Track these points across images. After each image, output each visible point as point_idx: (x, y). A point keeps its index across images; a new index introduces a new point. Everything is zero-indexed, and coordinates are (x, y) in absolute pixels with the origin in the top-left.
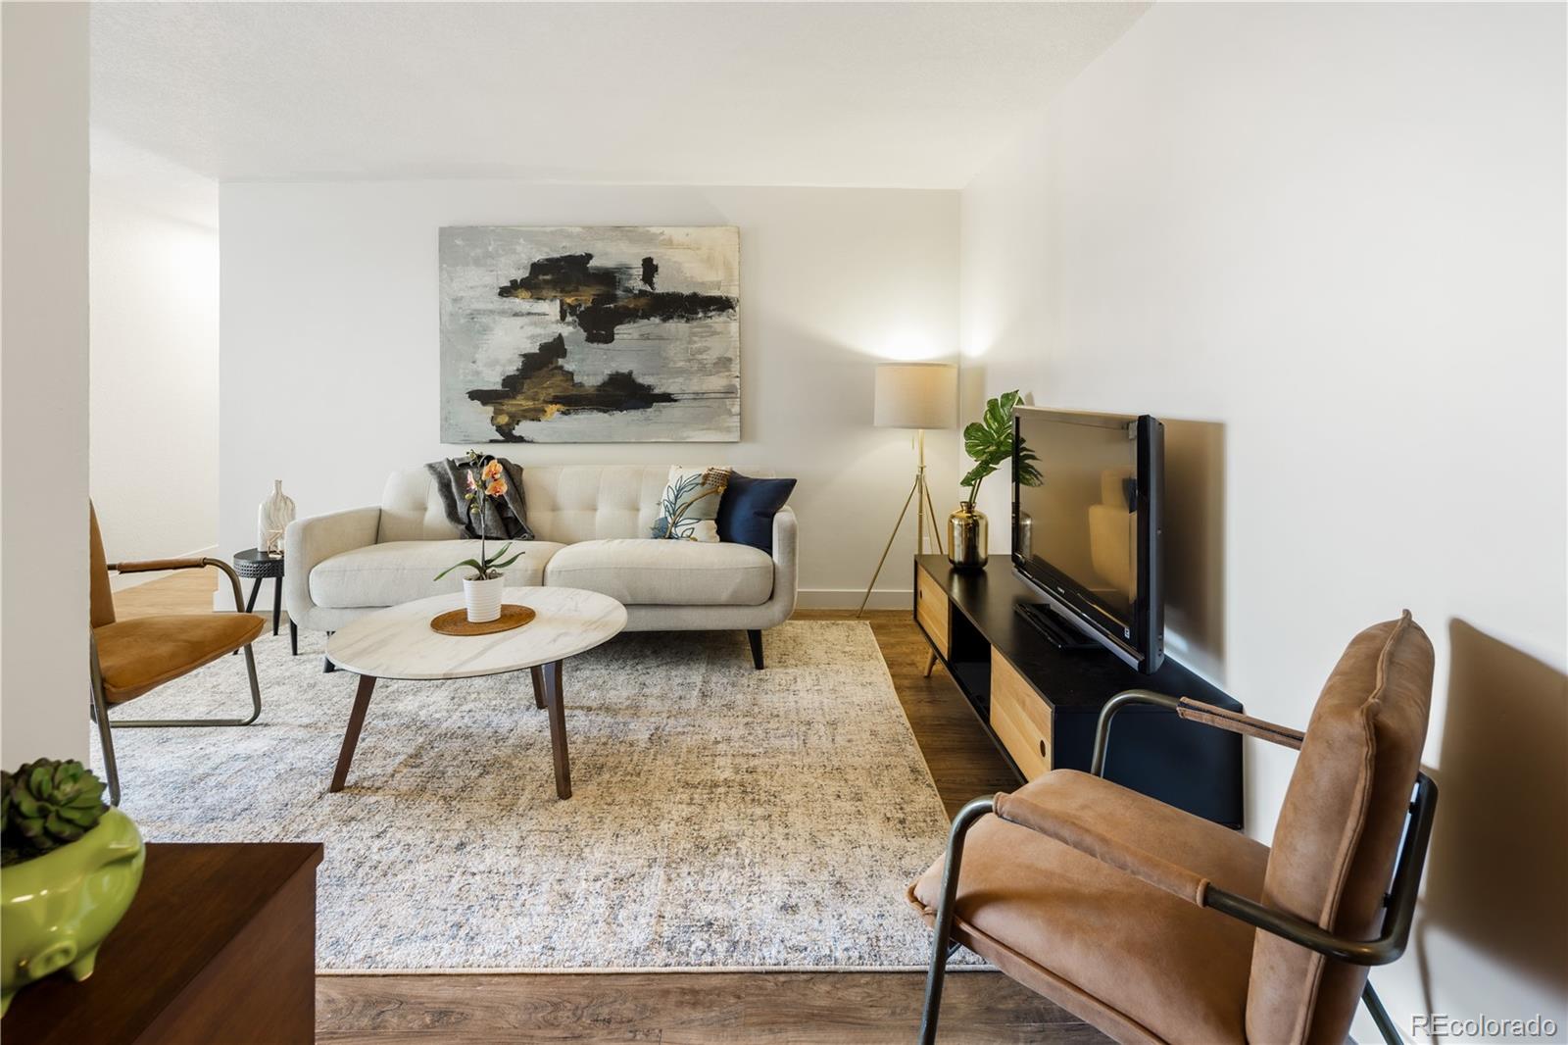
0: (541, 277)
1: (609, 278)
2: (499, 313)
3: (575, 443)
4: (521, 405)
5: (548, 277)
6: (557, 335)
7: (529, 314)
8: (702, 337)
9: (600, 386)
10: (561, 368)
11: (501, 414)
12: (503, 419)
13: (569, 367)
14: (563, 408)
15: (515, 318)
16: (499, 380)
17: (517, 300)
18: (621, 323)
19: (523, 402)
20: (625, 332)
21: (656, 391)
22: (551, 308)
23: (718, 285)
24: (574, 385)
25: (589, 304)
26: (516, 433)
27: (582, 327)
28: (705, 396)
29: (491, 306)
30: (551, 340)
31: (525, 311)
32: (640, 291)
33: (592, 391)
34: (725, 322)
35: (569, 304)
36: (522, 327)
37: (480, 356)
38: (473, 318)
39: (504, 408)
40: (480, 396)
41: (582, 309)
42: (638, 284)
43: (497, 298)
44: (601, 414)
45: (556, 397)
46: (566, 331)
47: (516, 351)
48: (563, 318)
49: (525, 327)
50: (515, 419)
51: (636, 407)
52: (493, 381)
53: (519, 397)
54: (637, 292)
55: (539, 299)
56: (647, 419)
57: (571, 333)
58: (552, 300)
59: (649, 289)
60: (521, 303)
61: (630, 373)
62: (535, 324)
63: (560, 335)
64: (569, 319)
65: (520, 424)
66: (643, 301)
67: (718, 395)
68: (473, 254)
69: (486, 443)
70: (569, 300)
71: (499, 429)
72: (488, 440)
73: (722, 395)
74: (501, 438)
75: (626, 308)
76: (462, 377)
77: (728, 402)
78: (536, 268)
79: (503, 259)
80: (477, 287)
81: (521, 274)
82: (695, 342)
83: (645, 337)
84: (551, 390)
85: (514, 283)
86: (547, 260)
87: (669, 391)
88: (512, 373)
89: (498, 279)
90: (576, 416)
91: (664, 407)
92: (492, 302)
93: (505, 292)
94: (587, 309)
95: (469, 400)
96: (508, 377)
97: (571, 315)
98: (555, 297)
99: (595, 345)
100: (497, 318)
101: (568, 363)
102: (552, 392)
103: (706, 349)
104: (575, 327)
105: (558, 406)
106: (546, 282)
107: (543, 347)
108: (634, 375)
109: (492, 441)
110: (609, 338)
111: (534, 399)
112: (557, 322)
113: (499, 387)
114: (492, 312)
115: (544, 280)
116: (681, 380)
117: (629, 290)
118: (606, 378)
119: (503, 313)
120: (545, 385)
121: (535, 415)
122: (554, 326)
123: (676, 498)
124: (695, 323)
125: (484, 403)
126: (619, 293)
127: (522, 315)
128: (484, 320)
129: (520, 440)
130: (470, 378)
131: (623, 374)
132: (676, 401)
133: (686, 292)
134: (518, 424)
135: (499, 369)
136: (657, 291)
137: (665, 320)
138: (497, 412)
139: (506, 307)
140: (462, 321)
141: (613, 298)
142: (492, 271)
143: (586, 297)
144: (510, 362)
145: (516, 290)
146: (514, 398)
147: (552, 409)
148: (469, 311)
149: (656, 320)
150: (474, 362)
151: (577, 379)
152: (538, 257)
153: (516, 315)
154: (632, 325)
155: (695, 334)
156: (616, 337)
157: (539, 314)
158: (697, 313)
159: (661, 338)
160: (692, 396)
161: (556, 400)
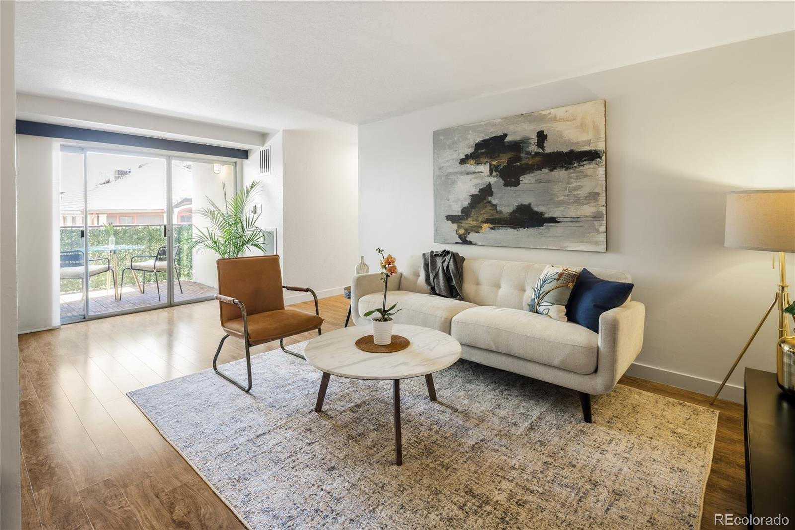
0: (480, 151)
1: (517, 146)
2: (460, 173)
3: (498, 246)
4: (470, 223)
5: (483, 151)
6: (488, 183)
7: (474, 172)
8: (577, 179)
9: (511, 213)
10: (490, 202)
11: (461, 228)
12: (462, 231)
13: (495, 202)
14: (491, 226)
15: (468, 175)
16: (460, 210)
17: (468, 165)
18: (524, 174)
19: (471, 222)
20: (527, 180)
21: (546, 216)
22: (485, 168)
23: (589, 143)
24: (497, 212)
25: (506, 164)
26: (468, 239)
27: (502, 178)
28: (579, 219)
29: (456, 170)
30: (485, 186)
31: (472, 171)
32: (536, 153)
33: (507, 216)
34: (594, 168)
35: (495, 165)
36: (470, 180)
37: (451, 197)
38: (448, 177)
39: (462, 225)
40: (451, 218)
41: (502, 167)
42: (534, 148)
43: (458, 165)
44: (512, 230)
45: (487, 219)
46: (493, 180)
47: (468, 194)
48: (491, 173)
49: (472, 180)
50: (467, 232)
51: (533, 226)
52: (456, 211)
53: (470, 219)
54: (533, 153)
55: (479, 163)
56: (540, 234)
57: (496, 182)
58: (485, 164)
59: (541, 151)
60: (470, 166)
61: (530, 204)
62: (477, 178)
63: (490, 183)
64: (495, 173)
65: (470, 234)
66: (537, 159)
67: (589, 219)
68: (447, 143)
69: (453, 244)
70: (494, 163)
71: (460, 236)
72: (454, 242)
73: (592, 219)
74: (461, 241)
75: (527, 164)
76: (443, 208)
77: (596, 224)
78: (478, 146)
79: (461, 144)
80: (449, 160)
81: (469, 151)
82: (572, 183)
83: (539, 182)
84: (485, 215)
85: (466, 155)
86: (483, 141)
87: (555, 215)
88: (466, 206)
89: (459, 155)
90: (498, 231)
91: (551, 226)
92: (456, 168)
93: (463, 161)
94: (504, 167)
95: (446, 220)
96: (464, 208)
97: (496, 171)
98: (487, 161)
99: (509, 188)
100: (458, 176)
101: (494, 199)
102: (486, 216)
103: (581, 187)
104: (497, 178)
105: (489, 224)
106: (482, 153)
107: (481, 191)
108: (532, 206)
109: (456, 243)
110: (517, 184)
111: (477, 220)
112: (488, 176)
113: (459, 214)
114: (456, 173)
115: (481, 153)
116: (562, 208)
117: (528, 153)
118: (515, 208)
119: (461, 173)
120: (482, 212)
121: (477, 230)
122: (486, 178)
123: (541, 286)
124: (572, 170)
125: (453, 222)
126: (523, 155)
127: (471, 173)
128: (453, 177)
129: (470, 243)
130: (446, 209)
131: (525, 205)
132: (559, 222)
133: (566, 149)
134: (468, 234)
135: (459, 204)
136: (546, 152)
137: (551, 170)
138: (459, 227)
139: (463, 169)
140: (443, 179)
141: (519, 159)
142: (456, 151)
143: (503, 160)
144: (465, 200)
145: (467, 160)
146: (467, 220)
147: (486, 226)
148: (446, 174)
149: (546, 170)
150: (448, 200)
151: (499, 209)
152: (479, 140)
153: (468, 173)
154: (531, 174)
155: (572, 178)
156: (521, 182)
157: (479, 172)
158: (573, 163)
159: (549, 182)
160: (570, 219)
161: (488, 221)
